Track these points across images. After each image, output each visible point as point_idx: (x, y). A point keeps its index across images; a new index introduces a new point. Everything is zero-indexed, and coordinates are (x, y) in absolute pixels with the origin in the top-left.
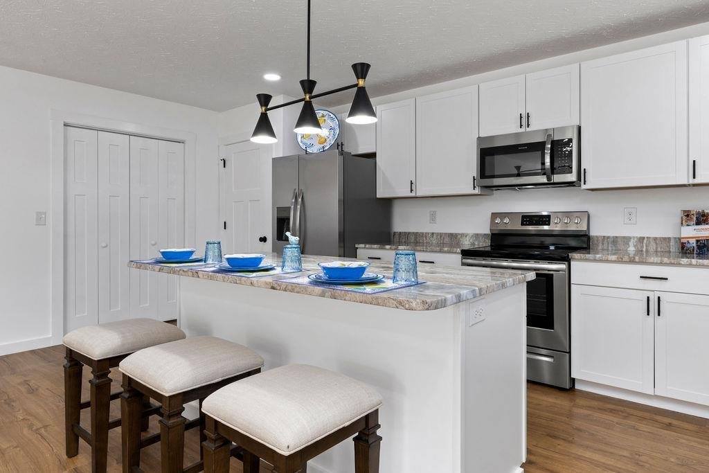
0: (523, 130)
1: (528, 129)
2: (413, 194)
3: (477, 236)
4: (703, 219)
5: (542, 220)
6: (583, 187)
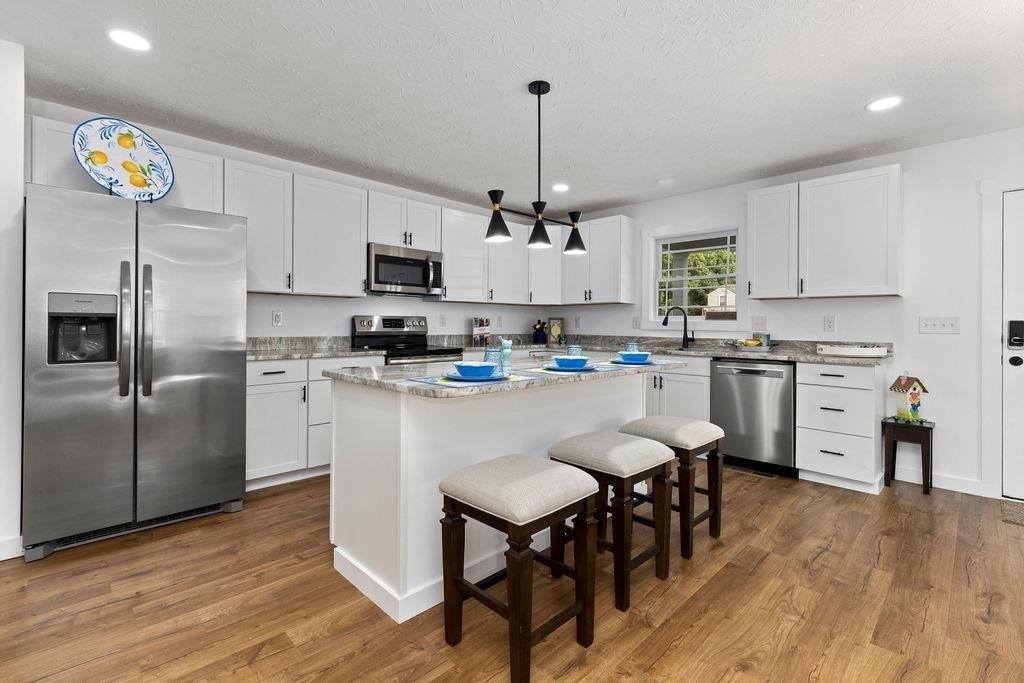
0: (403, 245)
1: (409, 246)
2: (289, 290)
3: (336, 339)
4: (481, 323)
5: (398, 322)
6: (443, 299)
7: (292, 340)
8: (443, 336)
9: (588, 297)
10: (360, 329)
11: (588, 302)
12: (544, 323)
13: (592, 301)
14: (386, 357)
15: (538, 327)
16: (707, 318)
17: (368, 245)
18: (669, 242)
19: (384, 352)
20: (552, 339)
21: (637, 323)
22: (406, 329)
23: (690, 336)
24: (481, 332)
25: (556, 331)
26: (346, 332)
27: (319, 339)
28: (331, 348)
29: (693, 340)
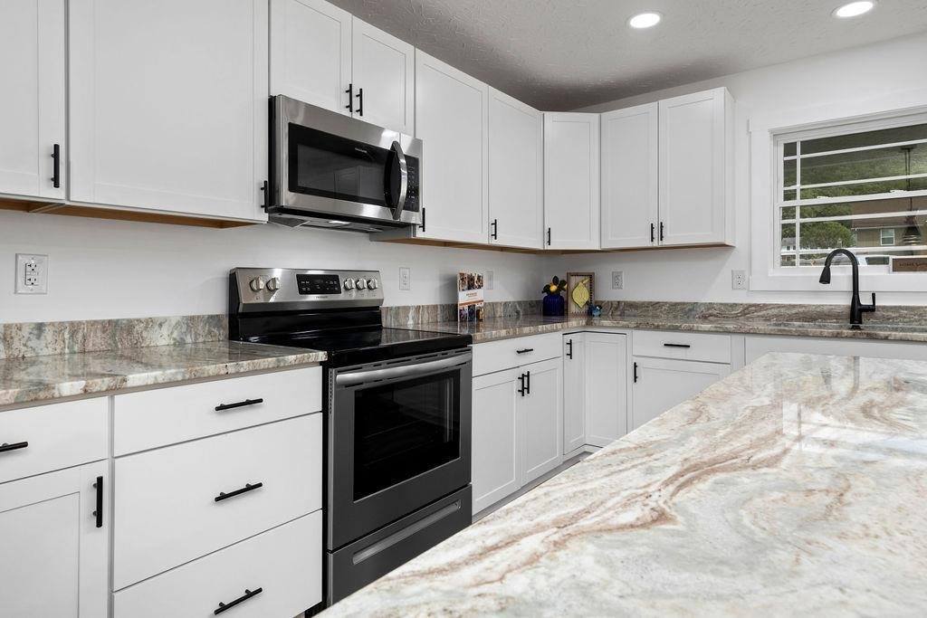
0: (346, 113)
1: (356, 116)
2: (57, 195)
3: (191, 321)
4: (471, 283)
5: (327, 283)
6: (420, 234)
7: (74, 327)
8: (406, 309)
9: (656, 235)
10: (247, 298)
11: (655, 244)
12: (564, 283)
13: (666, 242)
14: (326, 366)
15: (553, 288)
16: (895, 269)
17: (272, 102)
18: (798, 139)
19: (322, 356)
20: (573, 309)
21: (738, 280)
22: (342, 296)
23: (865, 301)
24: (472, 299)
25: (580, 296)
26: (216, 305)
27: (149, 323)
28: (180, 343)
29: (871, 309)
